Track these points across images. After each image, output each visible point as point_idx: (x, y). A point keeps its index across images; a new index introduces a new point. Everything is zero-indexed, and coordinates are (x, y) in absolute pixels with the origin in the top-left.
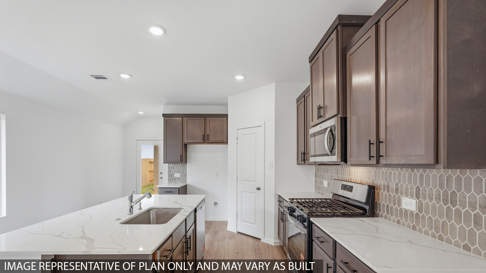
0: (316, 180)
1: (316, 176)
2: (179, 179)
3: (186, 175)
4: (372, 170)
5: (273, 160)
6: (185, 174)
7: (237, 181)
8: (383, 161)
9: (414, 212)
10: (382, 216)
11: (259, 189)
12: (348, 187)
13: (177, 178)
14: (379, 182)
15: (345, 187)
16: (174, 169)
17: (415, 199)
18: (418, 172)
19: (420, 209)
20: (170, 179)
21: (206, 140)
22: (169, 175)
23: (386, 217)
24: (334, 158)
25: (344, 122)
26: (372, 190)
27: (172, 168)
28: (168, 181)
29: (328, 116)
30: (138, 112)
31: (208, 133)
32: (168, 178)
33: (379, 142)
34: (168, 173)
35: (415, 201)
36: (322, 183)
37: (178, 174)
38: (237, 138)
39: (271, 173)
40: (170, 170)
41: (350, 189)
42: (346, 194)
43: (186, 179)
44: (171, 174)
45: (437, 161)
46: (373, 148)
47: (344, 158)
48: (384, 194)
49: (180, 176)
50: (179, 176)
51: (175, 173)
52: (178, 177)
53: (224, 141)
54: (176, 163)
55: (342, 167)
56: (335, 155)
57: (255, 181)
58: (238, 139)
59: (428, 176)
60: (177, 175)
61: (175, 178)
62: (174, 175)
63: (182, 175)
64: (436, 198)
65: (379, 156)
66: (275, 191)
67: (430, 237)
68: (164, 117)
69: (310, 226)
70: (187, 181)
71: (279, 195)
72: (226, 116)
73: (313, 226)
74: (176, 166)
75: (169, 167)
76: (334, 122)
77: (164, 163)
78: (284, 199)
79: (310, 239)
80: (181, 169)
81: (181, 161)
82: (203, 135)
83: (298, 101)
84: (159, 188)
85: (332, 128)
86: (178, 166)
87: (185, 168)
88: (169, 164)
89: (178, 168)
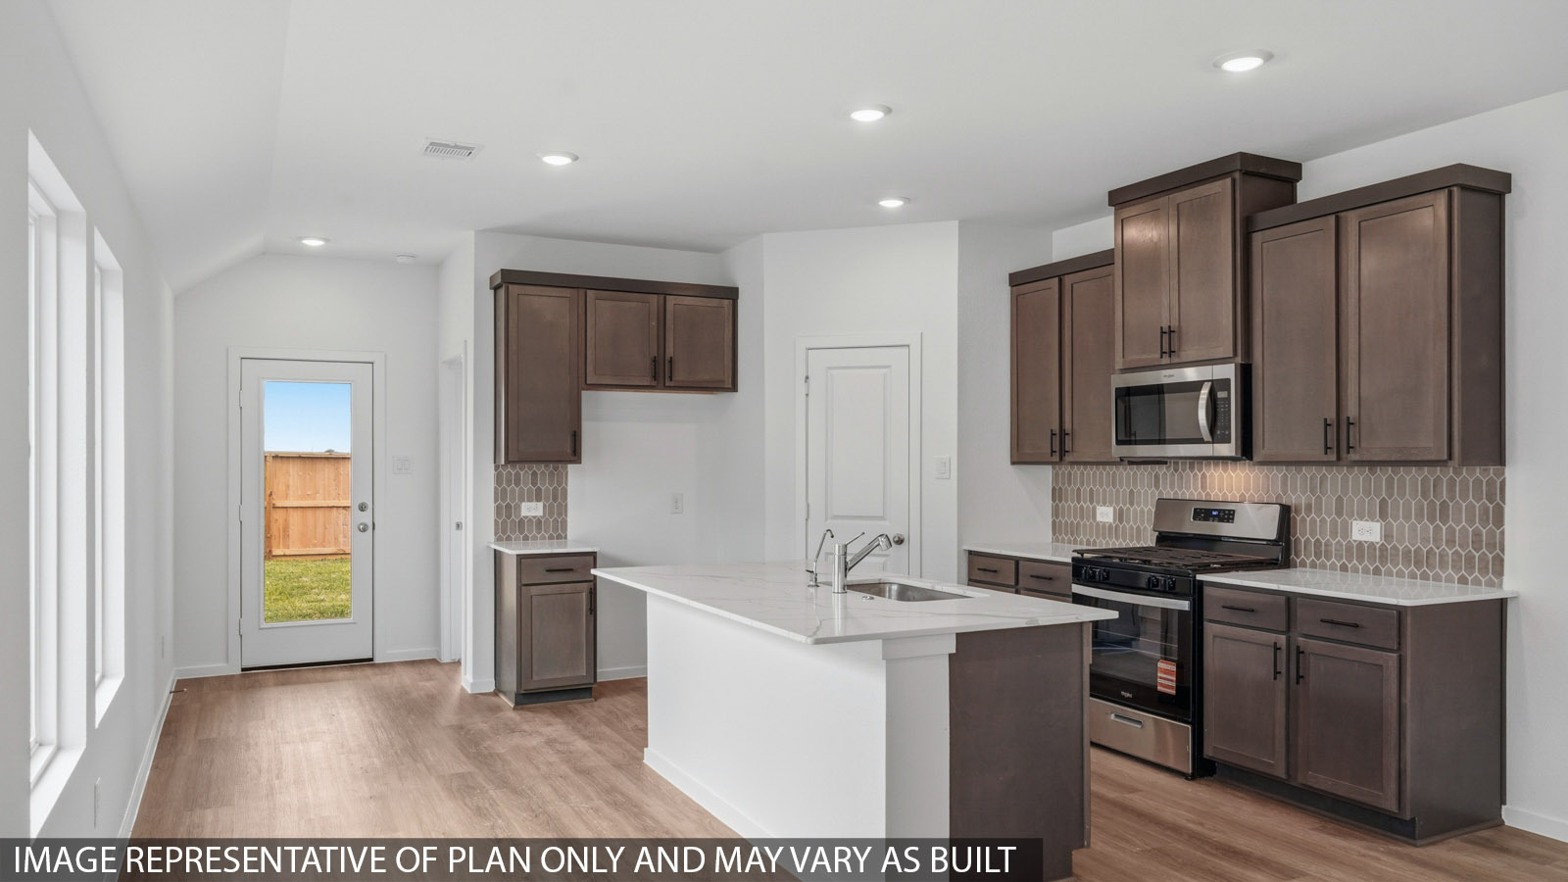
1: (1057, 497)
2: (539, 522)
3: (563, 510)
6: (560, 505)
7: (807, 520)
9: (1377, 543)
10: (1303, 564)
11: (897, 541)
12: (1214, 513)
13: (530, 521)
15: (1203, 516)
16: (517, 483)
17: (1378, 521)
18: (1408, 473)
19: (1387, 535)
20: (504, 522)
21: (661, 375)
22: (498, 509)
23: (1313, 565)
24: (1219, 451)
25: (1246, 373)
26: (1285, 515)
27: (509, 483)
28: (496, 534)
30: (301, 238)
31: (670, 352)
32: (496, 522)
34: (496, 500)
35: (1379, 524)
36: (1087, 514)
37: (533, 504)
38: (807, 378)
39: (945, 494)
40: (504, 491)
41: (1228, 516)
42: (1212, 529)
43: (566, 521)
44: (508, 506)
45: (1450, 456)
46: (1332, 430)
47: (1241, 450)
48: (1308, 519)
49: (541, 514)
50: (539, 513)
51: (522, 499)
52: (534, 517)
53: (723, 381)
54: (527, 462)
55: (1176, 470)
56: (1229, 442)
57: (882, 518)
58: (811, 381)
59: (1402, 481)
60: (532, 509)
61: (521, 522)
62: (518, 508)
63: (549, 510)
64: (1416, 515)
65: (1344, 448)
66: (960, 542)
67: (1406, 580)
68: (508, 282)
69: (1197, 592)
70: (571, 533)
71: (970, 553)
72: (731, 294)
73: (1207, 590)
74: (525, 472)
75: (498, 479)
76: (1228, 371)
77: (507, 461)
78: (1017, 561)
79: (1195, 620)
80: (546, 487)
81: (575, 455)
82: (655, 360)
83: (1017, 280)
84: (520, 557)
85: (1219, 385)
86: (534, 474)
87: (562, 480)
88: (497, 468)
89: (534, 483)
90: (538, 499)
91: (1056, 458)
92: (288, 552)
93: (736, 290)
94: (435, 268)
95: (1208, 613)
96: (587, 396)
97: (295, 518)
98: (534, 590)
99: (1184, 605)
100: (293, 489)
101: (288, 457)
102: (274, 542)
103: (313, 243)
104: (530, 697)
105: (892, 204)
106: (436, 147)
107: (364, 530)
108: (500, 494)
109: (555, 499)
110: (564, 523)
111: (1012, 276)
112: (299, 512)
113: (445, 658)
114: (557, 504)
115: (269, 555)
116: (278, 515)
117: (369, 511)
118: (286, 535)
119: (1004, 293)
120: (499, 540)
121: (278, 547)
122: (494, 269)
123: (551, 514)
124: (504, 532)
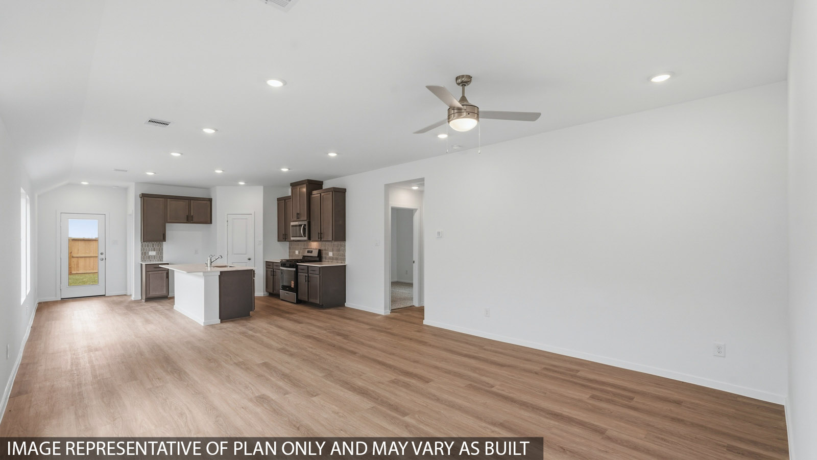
0: (289, 251)
1: (290, 248)
2: (154, 256)
3: (162, 253)
4: (320, 243)
5: (261, 238)
7: (227, 255)
8: (322, 240)
10: (321, 261)
11: (250, 259)
13: (152, 255)
14: (322, 248)
15: (308, 252)
16: (148, 247)
19: (333, 255)
20: (144, 256)
21: (189, 220)
22: (142, 254)
23: (323, 261)
24: (306, 238)
25: (309, 223)
26: (320, 252)
27: (145, 246)
28: (141, 259)
29: (302, 219)
31: (192, 214)
32: (141, 256)
33: (321, 233)
34: (141, 251)
35: (332, 253)
36: (295, 252)
39: (260, 248)
41: (311, 252)
42: (309, 254)
44: (145, 253)
46: (320, 235)
47: (309, 238)
48: (324, 252)
50: (155, 254)
51: (149, 251)
53: (208, 221)
54: (150, 241)
57: (245, 254)
58: (229, 222)
59: (335, 244)
60: (152, 253)
61: (149, 256)
62: (148, 253)
64: (336, 251)
65: (321, 238)
66: (264, 259)
67: (334, 262)
68: (144, 196)
69: (296, 267)
70: (164, 259)
71: (267, 262)
72: (210, 200)
73: (299, 266)
74: (150, 244)
75: (142, 246)
76: (306, 223)
77: (143, 241)
78: (273, 262)
79: (297, 272)
80: (156, 247)
81: (164, 239)
82: (187, 216)
83: (279, 200)
84: (146, 265)
85: (305, 225)
86: (153, 244)
87: (161, 246)
88: (141, 243)
89: (153, 247)
90: (154, 251)
91: (284, 240)
92: (78, 272)
93: (212, 199)
94: (126, 189)
95: (299, 271)
96: (167, 225)
97: (82, 262)
98: (150, 273)
99: (294, 269)
100: (81, 250)
101: (79, 240)
102: (73, 269)
103: (85, 183)
104: (149, 299)
105: (242, 183)
106: (116, 170)
107: (102, 260)
108: (143, 249)
109: (159, 251)
110: (162, 257)
111: (278, 199)
112: (83, 259)
113: (128, 294)
114: (160, 252)
115: (70, 273)
116: (74, 260)
117: (104, 255)
118: (78, 266)
119: (276, 202)
120: (142, 261)
121: (74, 270)
122: (141, 193)
123: (158, 254)
124: (144, 259)
